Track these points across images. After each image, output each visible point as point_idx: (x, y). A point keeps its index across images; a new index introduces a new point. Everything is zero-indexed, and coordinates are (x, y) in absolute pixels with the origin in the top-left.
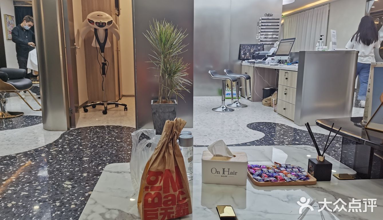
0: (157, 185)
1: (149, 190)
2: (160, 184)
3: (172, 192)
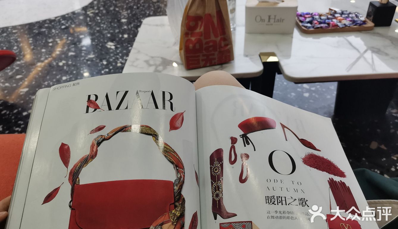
0: (198, 30)
1: (190, 36)
2: (200, 29)
3: (213, 38)
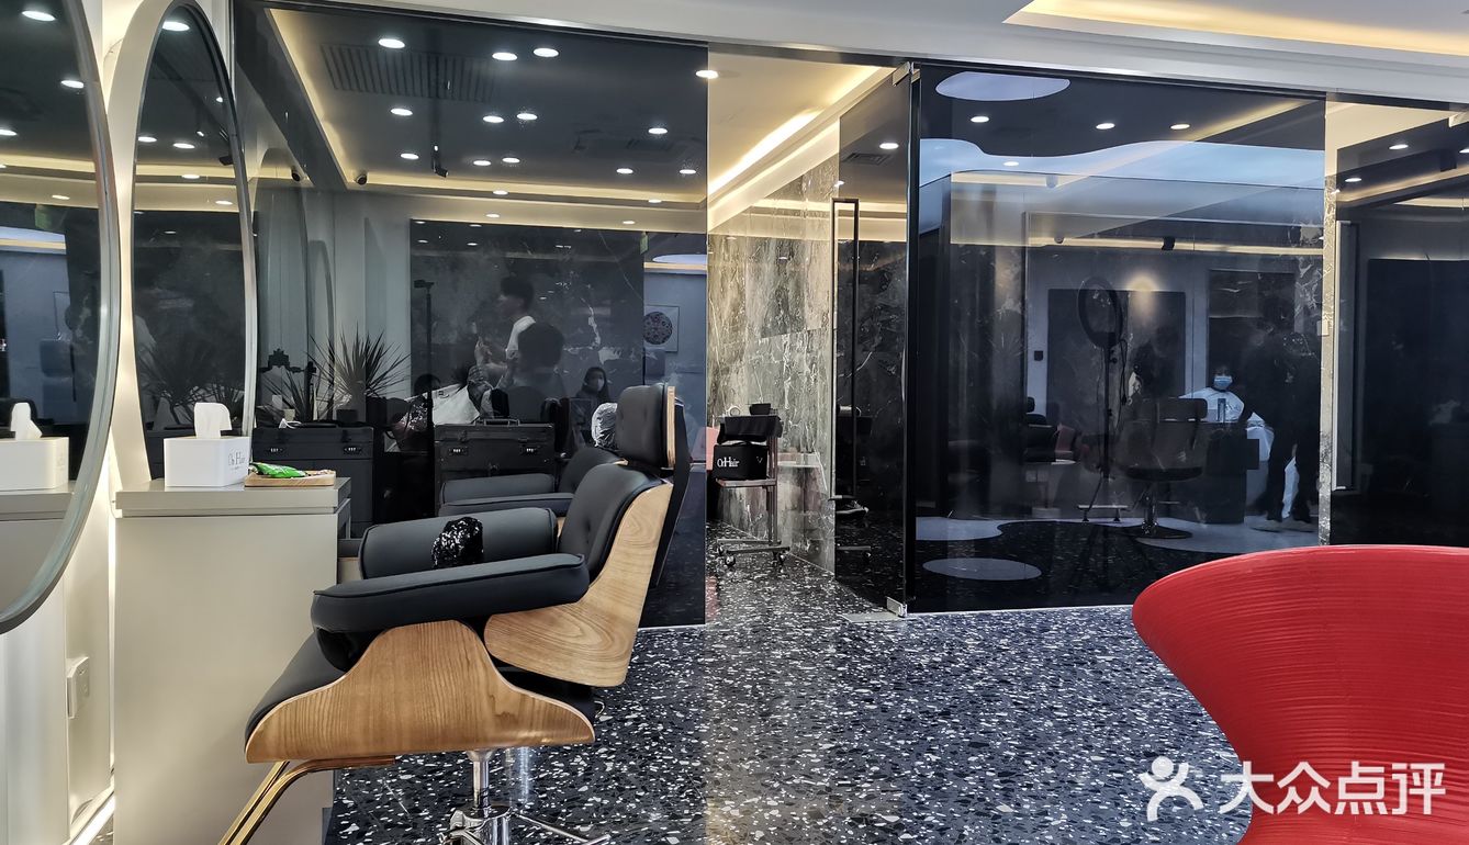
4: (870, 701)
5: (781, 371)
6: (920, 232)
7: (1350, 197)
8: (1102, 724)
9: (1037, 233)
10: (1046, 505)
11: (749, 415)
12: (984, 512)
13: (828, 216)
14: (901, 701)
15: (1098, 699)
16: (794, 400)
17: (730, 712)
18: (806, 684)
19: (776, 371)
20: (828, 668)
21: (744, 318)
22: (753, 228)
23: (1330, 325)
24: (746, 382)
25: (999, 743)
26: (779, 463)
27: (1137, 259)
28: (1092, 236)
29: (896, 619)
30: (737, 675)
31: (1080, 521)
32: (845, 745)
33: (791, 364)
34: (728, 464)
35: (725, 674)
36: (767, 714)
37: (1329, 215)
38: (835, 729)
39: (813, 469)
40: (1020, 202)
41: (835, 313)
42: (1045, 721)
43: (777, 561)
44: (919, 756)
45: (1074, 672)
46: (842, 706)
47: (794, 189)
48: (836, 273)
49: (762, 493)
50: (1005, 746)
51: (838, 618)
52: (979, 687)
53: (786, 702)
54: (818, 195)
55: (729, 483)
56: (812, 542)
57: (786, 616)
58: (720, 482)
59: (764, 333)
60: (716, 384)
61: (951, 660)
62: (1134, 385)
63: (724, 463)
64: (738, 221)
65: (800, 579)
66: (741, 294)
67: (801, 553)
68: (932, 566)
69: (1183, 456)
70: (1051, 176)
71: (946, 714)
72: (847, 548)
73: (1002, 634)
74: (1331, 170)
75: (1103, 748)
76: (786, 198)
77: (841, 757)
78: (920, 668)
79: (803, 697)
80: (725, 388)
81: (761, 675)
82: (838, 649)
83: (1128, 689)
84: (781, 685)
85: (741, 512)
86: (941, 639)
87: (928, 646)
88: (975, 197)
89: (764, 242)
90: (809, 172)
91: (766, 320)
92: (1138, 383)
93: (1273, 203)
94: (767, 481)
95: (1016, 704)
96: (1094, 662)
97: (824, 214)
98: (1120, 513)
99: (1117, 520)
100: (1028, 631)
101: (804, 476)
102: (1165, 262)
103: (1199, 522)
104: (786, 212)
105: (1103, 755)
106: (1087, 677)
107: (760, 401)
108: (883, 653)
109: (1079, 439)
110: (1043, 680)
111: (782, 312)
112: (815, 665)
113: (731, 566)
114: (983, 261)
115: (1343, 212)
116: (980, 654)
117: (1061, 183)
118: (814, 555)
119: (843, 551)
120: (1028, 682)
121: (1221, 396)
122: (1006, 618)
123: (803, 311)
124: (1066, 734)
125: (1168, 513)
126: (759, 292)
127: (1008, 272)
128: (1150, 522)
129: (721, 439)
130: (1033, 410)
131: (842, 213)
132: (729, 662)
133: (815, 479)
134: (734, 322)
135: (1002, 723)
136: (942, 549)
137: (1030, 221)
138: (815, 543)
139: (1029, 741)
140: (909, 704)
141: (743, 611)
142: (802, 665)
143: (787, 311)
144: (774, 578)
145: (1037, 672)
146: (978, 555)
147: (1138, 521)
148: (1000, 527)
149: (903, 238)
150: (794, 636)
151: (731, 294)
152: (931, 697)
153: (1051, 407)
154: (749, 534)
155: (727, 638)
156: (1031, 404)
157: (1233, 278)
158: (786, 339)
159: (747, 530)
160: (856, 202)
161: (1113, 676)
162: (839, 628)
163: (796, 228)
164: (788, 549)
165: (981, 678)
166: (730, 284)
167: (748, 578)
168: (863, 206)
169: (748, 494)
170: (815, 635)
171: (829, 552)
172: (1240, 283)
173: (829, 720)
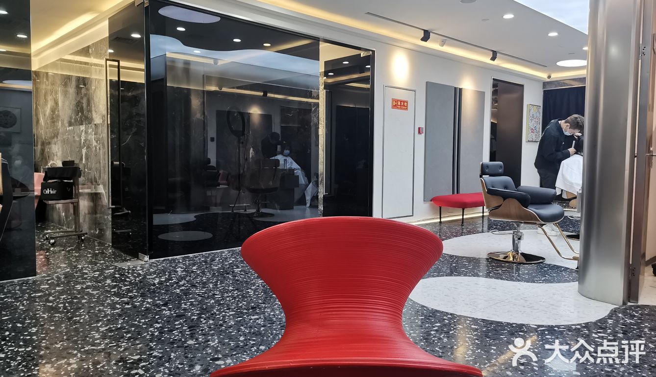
4: (128, 303)
5: (81, 144)
6: (152, 80)
7: (330, 81)
8: (235, 298)
9: (210, 84)
10: (216, 205)
11: (62, 166)
12: (188, 210)
13: (104, 67)
14: (144, 302)
15: (234, 288)
16: (88, 159)
17: (51, 319)
18: (94, 300)
19: (78, 144)
20: (106, 290)
21: (58, 116)
22: (62, 69)
23: (322, 131)
24: (60, 149)
25: (189, 314)
26: (80, 191)
27: (253, 100)
28: (234, 88)
29: (143, 263)
30: (55, 300)
31: (230, 212)
32: (114, 327)
33: (86, 140)
34: (50, 192)
35: (48, 301)
36: (72, 318)
37: (322, 87)
38: (108, 320)
39: (99, 193)
40: (201, 70)
41: (109, 116)
42: (210, 300)
43: (79, 240)
44: (151, 326)
45: (225, 277)
46: (114, 308)
47: (85, 51)
48: (109, 96)
49: (71, 206)
50: (193, 314)
51: (113, 266)
52: (182, 290)
53: (82, 310)
54: (98, 55)
55: (50, 202)
56: (99, 229)
57: (84, 267)
58: (45, 202)
59: (70, 124)
60: (43, 151)
61: (170, 279)
62: (252, 153)
63: (48, 192)
64: (54, 65)
65: (93, 248)
66: (56, 103)
67: (94, 235)
68: (162, 237)
69: (271, 183)
70: (216, 60)
71: (165, 305)
72: (119, 231)
73: (194, 265)
74: (322, 69)
75: (235, 308)
76: (80, 56)
77: (111, 333)
78: (154, 285)
79: (92, 307)
80: (48, 152)
81: (69, 299)
82: (113, 281)
83: (247, 281)
84: (80, 302)
85: (60, 216)
86: (165, 270)
87: (158, 274)
88: (180, 65)
89: (69, 78)
90: (93, 44)
91: (71, 118)
92: (253, 152)
93: (302, 80)
94: (73, 200)
95: (198, 295)
96: (233, 272)
97: (102, 66)
98: (247, 207)
99: (245, 210)
100: (206, 262)
101: (95, 197)
102: (263, 102)
103: (277, 209)
104: (81, 63)
105: (235, 311)
106: (230, 279)
107: (69, 159)
108: (136, 280)
109: (230, 177)
110: (211, 282)
111: (80, 114)
112: (99, 290)
113: (53, 245)
114: (186, 95)
115: (327, 86)
116: (183, 275)
117: (220, 63)
118: (101, 236)
119: (117, 233)
120: (204, 284)
121: (285, 158)
122: (196, 257)
123: (92, 114)
124: (219, 305)
125: (266, 206)
126: (67, 103)
127: (197, 101)
128: (258, 211)
129: (45, 179)
130: (210, 163)
131: (111, 66)
132: (50, 294)
133: (101, 198)
134: (53, 118)
135: (192, 304)
136: (166, 228)
137: (207, 78)
138: (101, 230)
139: (203, 311)
140: (148, 302)
141: (60, 267)
142: (92, 291)
143: (82, 113)
144: (78, 249)
145: (208, 279)
146: (184, 230)
147: (254, 211)
148: (195, 217)
149: (142, 80)
150: (88, 277)
151: (50, 104)
152: (159, 298)
153: (217, 162)
154: (65, 228)
155: (49, 282)
156: (209, 161)
157: (289, 110)
158: (83, 128)
159: (63, 226)
160: (118, 62)
161: (240, 277)
162: (113, 271)
163: (87, 71)
164: (86, 234)
165: (183, 286)
166: (49, 98)
167: (63, 250)
168: (122, 64)
169: (63, 207)
170: (100, 275)
171: (109, 234)
172: (292, 112)
173: (106, 316)
